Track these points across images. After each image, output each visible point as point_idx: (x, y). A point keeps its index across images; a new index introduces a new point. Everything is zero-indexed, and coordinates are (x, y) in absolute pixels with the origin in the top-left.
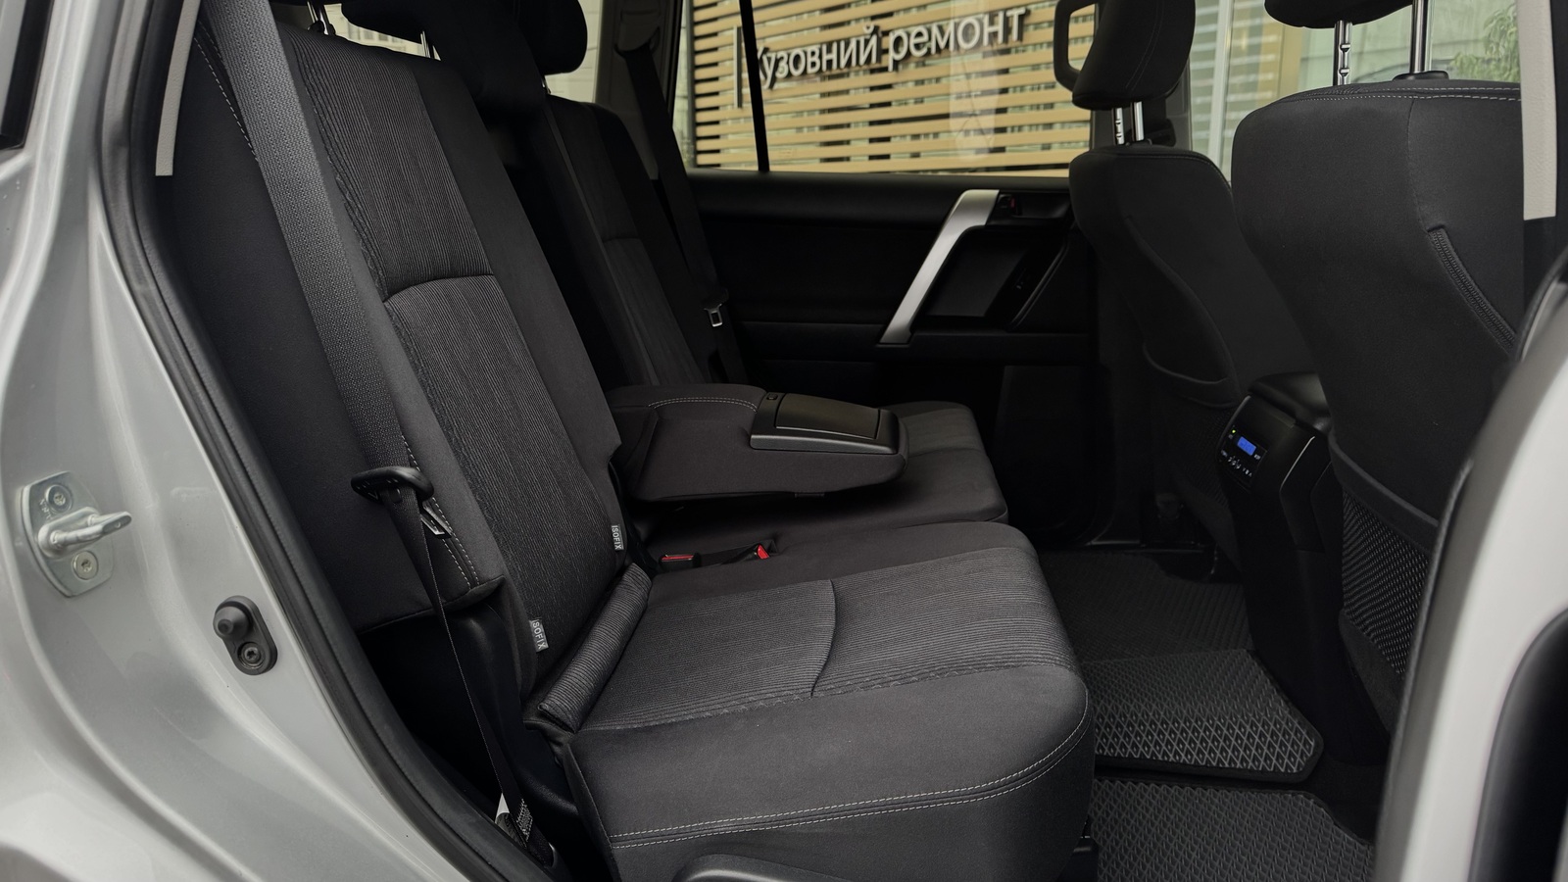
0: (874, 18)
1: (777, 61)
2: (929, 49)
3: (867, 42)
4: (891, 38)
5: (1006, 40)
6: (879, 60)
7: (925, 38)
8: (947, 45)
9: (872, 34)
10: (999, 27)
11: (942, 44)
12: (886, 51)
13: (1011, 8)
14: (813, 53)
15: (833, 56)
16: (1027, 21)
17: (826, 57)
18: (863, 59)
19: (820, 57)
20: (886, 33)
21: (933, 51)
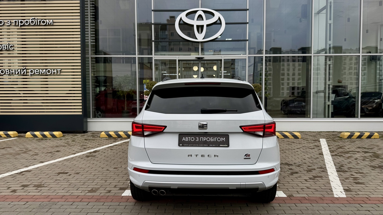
5: (57, 74)
6: (26, 74)
7: (39, 71)
10: (55, 71)
11: (43, 73)
12: (29, 72)
13: (58, 69)
15: (14, 72)
16: (61, 71)
18: (22, 73)
19: (10, 71)
20: (28, 69)
21: (41, 73)
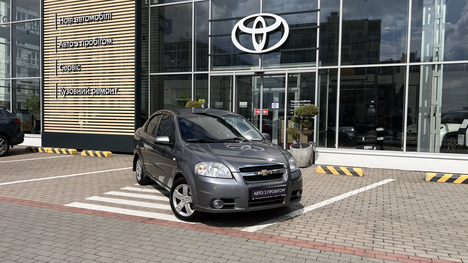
0: (88, 86)
1: (66, 91)
2: (100, 93)
3: (87, 89)
4: (92, 90)
5: (114, 93)
6: (90, 93)
7: (99, 91)
8: (104, 92)
9: (88, 89)
10: (113, 91)
12: (91, 92)
13: (115, 88)
14: (75, 90)
15: (80, 91)
16: (118, 91)
17: (78, 91)
18: (86, 92)
19: (77, 91)
20: (91, 89)
